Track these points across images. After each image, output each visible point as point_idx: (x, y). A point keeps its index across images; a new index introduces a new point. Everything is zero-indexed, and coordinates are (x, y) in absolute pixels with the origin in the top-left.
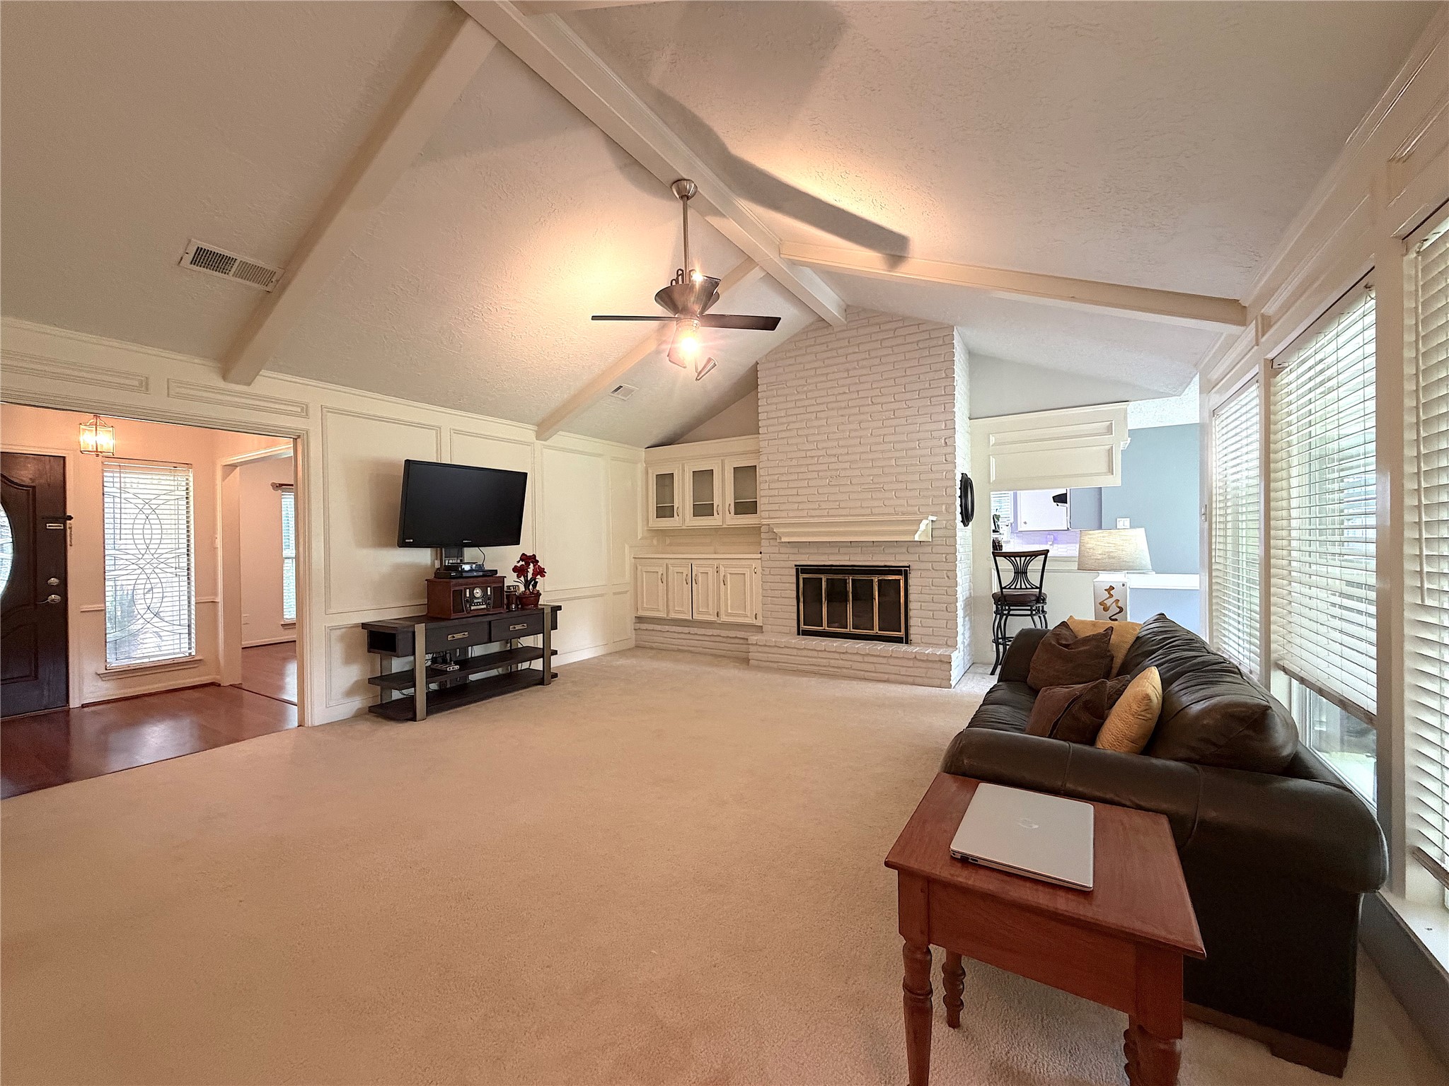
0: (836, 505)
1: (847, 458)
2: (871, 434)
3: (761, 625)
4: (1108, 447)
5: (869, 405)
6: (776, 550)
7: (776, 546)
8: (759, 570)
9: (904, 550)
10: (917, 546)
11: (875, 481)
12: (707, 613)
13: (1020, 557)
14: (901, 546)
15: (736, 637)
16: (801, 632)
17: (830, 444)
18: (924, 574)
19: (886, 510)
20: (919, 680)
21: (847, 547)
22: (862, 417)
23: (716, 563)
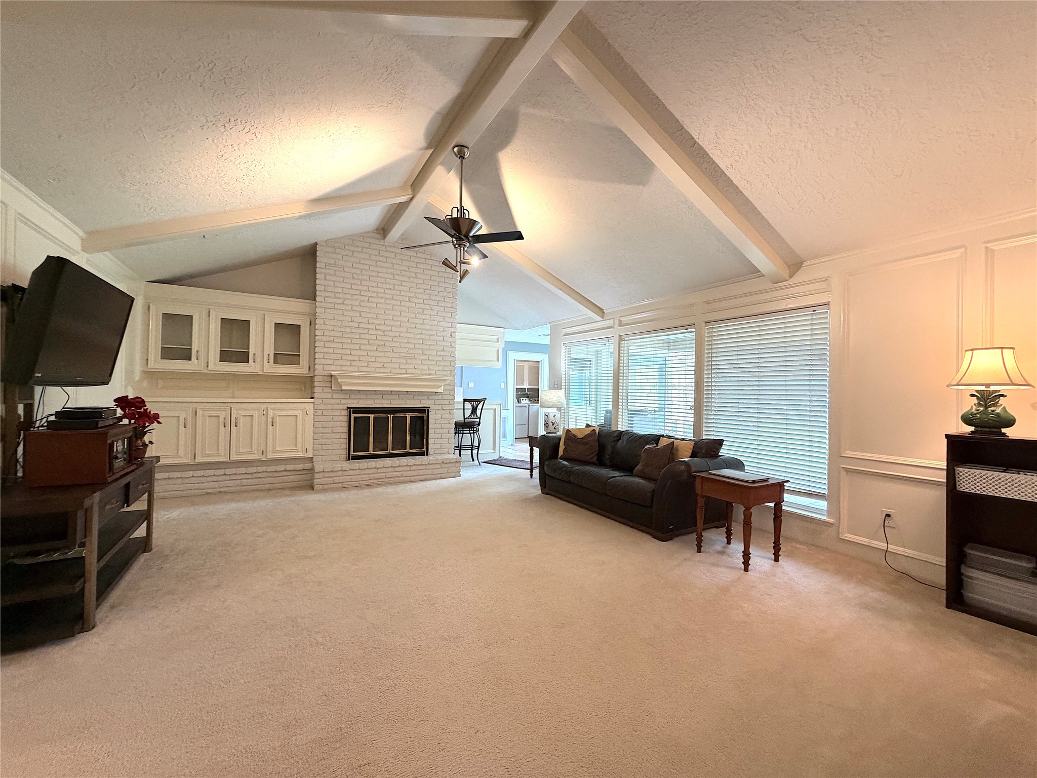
0: (381, 365)
1: (391, 333)
2: (408, 321)
3: (312, 457)
4: (497, 349)
5: (407, 302)
6: (329, 396)
7: (329, 392)
8: (311, 411)
9: (426, 397)
10: (433, 395)
11: (410, 352)
12: (251, 453)
13: (475, 402)
14: (424, 395)
15: (285, 470)
16: (350, 458)
17: (378, 322)
18: (437, 412)
19: (416, 372)
20: (443, 475)
21: (389, 394)
22: (402, 308)
23: (263, 406)
